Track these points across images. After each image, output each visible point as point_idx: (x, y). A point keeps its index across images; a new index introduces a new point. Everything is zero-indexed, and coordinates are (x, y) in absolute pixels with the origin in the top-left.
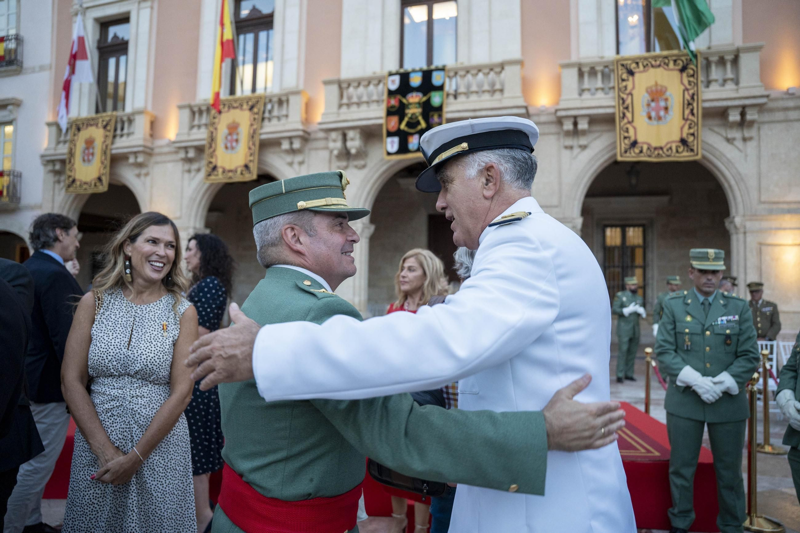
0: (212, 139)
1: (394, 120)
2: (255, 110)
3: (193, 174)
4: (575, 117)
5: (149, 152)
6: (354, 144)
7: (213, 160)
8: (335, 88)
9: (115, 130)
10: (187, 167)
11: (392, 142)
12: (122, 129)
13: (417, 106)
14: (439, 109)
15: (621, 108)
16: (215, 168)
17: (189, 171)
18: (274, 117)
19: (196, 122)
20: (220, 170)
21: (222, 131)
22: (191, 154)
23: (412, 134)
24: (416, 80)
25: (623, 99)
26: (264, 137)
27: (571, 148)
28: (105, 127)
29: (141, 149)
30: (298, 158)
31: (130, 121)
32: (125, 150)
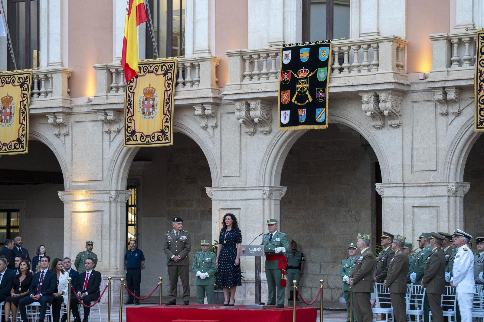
0: (130, 104)
1: (287, 93)
2: (169, 75)
3: (113, 135)
4: (444, 88)
5: (68, 112)
6: (257, 113)
7: (132, 125)
8: (238, 59)
9: (33, 88)
10: (106, 128)
11: (285, 115)
12: (39, 88)
13: (306, 80)
14: (324, 84)
15: (479, 81)
16: (134, 132)
17: (109, 132)
18: (187, 82)
19: (113, 85)
20: (139, 135)
21: (139, 96)
22: (110, 117)
23: (302, 107)
24: (305, 55)
25: (481, 72)
26: (177, 103)
27: (447, 114)
28: (21, 86)
29: (60, 110)
30: (212, 123)
31: (47, 78)
32: (44, 111)
